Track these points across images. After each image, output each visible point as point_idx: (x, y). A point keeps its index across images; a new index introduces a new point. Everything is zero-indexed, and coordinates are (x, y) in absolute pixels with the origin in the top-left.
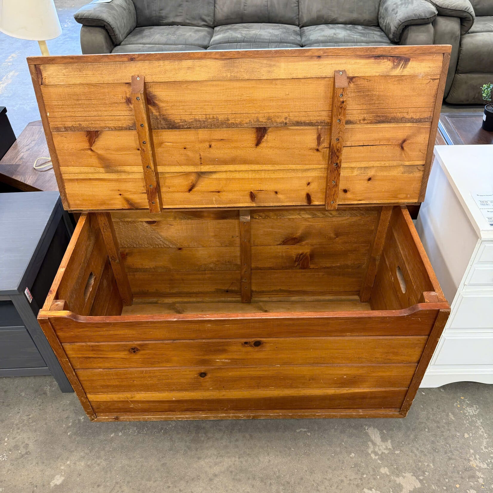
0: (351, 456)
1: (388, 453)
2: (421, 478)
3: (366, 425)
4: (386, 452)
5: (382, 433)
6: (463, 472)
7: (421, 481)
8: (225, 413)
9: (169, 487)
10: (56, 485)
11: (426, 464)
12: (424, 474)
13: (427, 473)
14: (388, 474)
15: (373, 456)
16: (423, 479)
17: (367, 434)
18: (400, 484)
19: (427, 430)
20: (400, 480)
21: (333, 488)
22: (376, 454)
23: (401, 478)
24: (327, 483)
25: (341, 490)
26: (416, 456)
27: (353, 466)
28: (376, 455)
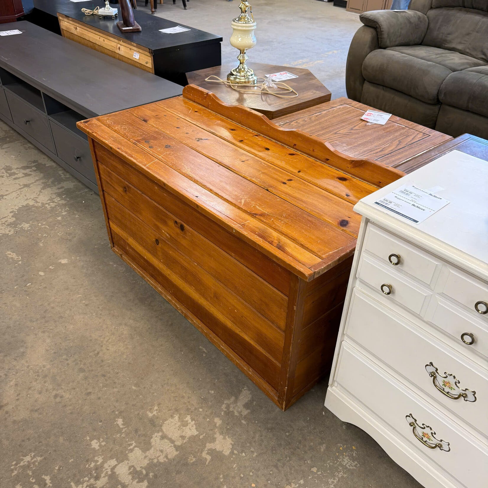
0: (210, 391)
1: (236, 416)
2: (235, 452)
3: (248, 386)
4: (236, 414)
5: (251, 401)
6: (271, 484)
7: (232, 453)
8: (171, 298)
9: (99, 308)
10: (60, 262)
11: (252, 449)
12: (242, 453)
13: (244, 454)
14: (217, 425)
15: (224, 406)
16: (236, 454)
17: (240, 392)
18: (216, 438)
19: (287, 434)
20: (219, 437)
21: (172, 395)
22: (228, 407)
23: (221, 437)
24: (173, 389)
25: (175, 400)
26: (253, 438)
27: (202, 397)
28: (226, 408)
